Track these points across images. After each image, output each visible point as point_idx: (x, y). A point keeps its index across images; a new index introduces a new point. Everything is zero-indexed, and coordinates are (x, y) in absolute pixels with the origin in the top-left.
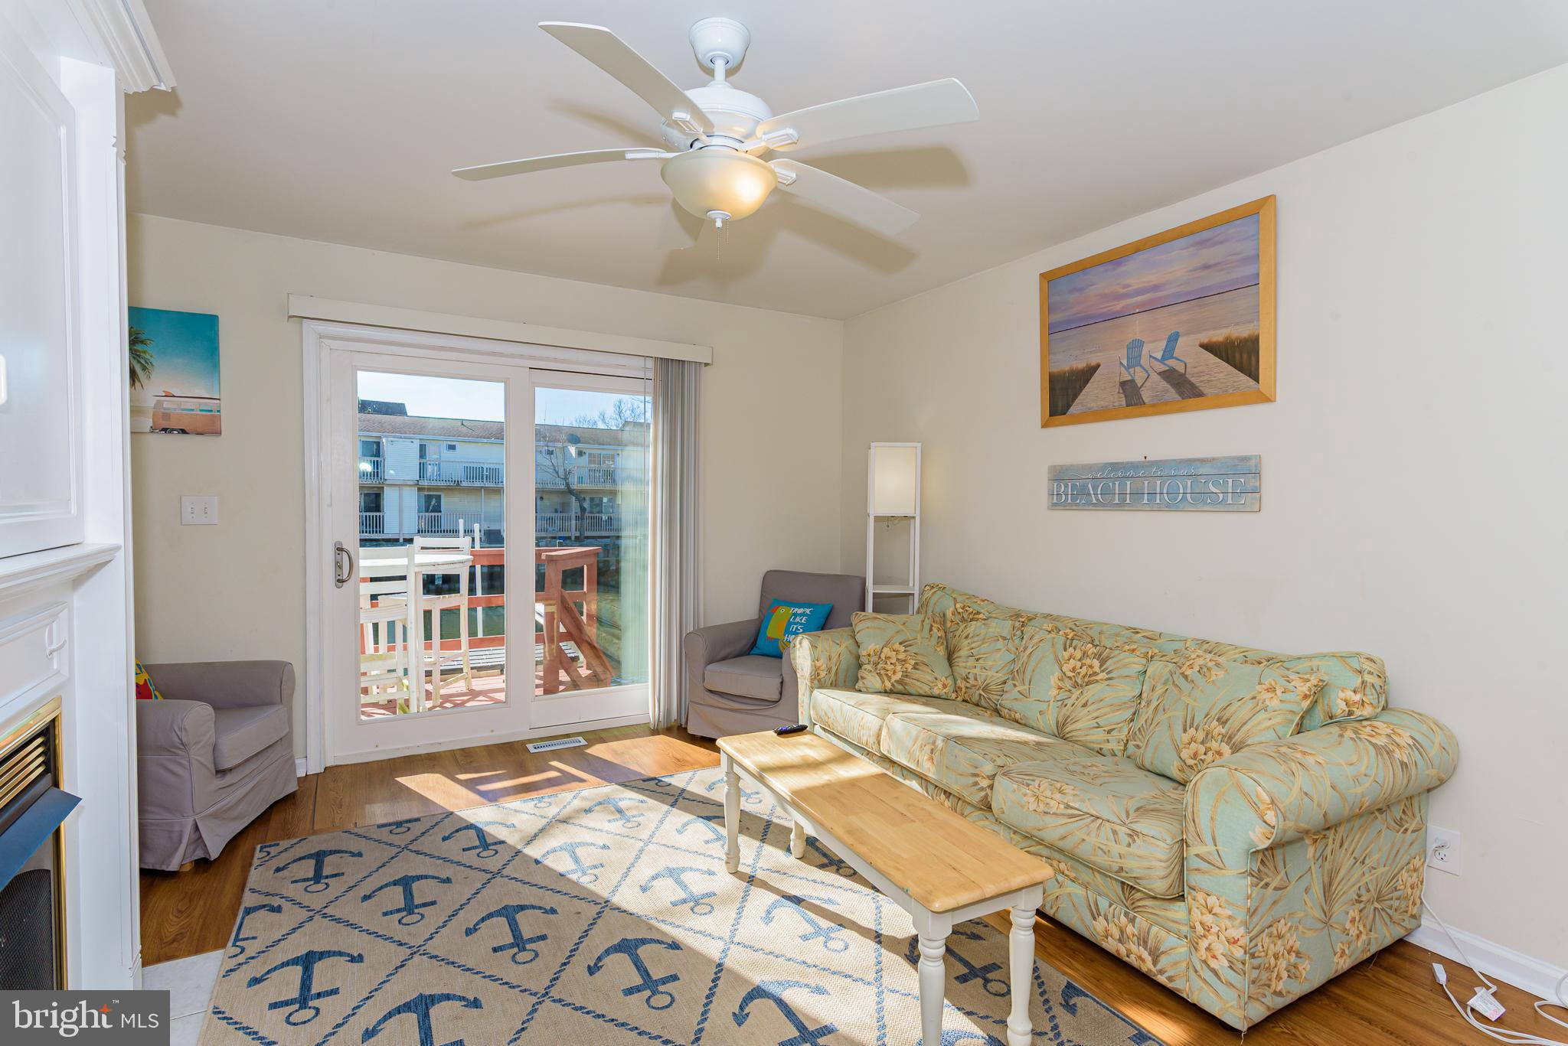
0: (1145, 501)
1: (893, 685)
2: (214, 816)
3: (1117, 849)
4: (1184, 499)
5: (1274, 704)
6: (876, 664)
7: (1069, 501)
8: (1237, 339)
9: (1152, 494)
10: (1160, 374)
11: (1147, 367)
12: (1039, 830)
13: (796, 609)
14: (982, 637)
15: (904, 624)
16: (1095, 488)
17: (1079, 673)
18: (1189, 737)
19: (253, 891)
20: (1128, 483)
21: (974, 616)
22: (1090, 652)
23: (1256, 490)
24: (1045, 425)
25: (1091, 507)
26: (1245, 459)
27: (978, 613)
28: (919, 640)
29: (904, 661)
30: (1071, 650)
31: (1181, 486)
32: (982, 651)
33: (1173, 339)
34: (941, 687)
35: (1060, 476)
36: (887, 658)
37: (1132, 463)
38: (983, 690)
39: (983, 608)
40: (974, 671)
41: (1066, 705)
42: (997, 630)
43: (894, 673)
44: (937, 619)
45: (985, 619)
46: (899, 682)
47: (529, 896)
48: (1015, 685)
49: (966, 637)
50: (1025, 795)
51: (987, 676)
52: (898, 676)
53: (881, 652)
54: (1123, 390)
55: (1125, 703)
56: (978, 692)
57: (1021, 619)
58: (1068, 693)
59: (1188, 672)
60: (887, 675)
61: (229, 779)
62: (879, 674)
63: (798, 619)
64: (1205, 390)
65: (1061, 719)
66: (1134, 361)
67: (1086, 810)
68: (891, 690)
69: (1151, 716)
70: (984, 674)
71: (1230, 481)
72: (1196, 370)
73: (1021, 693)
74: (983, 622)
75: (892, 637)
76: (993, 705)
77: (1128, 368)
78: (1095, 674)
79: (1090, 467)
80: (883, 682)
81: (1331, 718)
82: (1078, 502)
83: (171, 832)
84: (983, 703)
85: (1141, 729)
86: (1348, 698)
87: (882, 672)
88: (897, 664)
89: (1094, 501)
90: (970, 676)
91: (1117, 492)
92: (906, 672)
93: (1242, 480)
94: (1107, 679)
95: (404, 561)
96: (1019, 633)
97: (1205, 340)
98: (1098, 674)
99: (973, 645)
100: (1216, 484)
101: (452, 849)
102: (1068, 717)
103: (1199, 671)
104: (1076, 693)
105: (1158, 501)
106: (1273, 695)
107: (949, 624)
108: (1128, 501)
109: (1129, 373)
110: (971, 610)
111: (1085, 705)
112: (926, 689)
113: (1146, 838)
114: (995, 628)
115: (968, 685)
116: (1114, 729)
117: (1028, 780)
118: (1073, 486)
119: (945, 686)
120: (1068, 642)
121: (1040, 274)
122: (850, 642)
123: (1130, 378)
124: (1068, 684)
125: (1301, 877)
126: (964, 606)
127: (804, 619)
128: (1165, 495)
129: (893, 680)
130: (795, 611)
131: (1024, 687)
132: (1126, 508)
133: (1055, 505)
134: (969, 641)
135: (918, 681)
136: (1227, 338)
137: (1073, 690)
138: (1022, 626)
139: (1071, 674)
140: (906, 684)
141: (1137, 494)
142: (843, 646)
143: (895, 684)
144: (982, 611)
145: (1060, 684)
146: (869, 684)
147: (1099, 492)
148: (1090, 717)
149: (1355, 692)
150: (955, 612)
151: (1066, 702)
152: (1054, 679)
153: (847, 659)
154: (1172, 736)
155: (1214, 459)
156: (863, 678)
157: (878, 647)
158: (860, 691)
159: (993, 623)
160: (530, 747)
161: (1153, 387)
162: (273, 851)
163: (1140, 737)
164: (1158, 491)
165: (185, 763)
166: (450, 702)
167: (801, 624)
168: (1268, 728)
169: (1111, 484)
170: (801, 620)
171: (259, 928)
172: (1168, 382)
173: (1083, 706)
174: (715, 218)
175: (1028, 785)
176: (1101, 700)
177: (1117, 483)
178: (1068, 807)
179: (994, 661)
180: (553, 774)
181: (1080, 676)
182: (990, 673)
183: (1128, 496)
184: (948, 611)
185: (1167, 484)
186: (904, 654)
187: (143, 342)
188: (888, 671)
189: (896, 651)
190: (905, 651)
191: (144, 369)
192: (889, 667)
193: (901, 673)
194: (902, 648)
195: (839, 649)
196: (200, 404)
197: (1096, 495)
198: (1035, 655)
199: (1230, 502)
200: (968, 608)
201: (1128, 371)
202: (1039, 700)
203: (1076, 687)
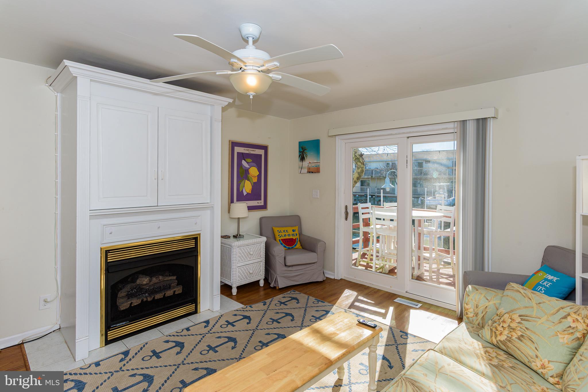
1: (497, 342)
13: (549, 276)
15: (540, 303)
29: (514, 329)
34: (540, 366)
36: (504, 321)
43: (501, 334)
52: (503, 338)
53: (503, 316)
60: (495, 333)
61: (290, 268)
62: (491, 330)
63: (545, 284)
68: (496, 344)
75: (520, 309)
80: (491, 337)
87: (494, 329)
88: (507, 329)
92: (510, 338)
119: (543, 367)
122: (498, 300)
127: (549, 284)
130: (547, 277)
135: (518, 349)
140: (508, 346)
143: (499, 342)
146: (484, 333)
156: (483, 329)
157: (504, 312)
160: (398, 299)
165: (275, 260)
167: (545, 287)
170: (547, 284)
171: (256, 306)
186: (517, 325)
187: (306, 150)
188: (497, 330)
189: (512, 320)
190: (519, 323)
191: (306, 157)
192: (500, 328)
193: (506, 337)
194: (518, 320)
195: (487, 304)
196: (315, 165)
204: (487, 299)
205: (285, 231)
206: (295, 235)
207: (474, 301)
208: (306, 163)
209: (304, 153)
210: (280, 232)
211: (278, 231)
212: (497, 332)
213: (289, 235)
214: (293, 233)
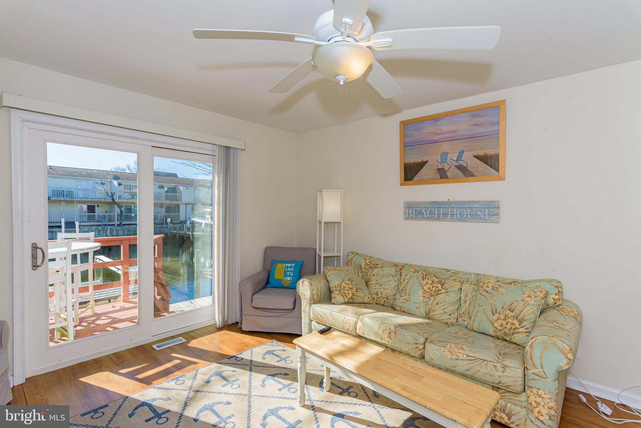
0: (449, 217)
1: (348, 300)
3: (497, 374)
4: (467, 217)
5: (532, 302)
6: (339, 291)
7: (414, 216)
8: (489, 154)
9: (452, 215)
10: (455, 166)
11: (450, 163)
12: (454, 367)
13: (287, 265)
14: (381, 275)
16: (426, 212)
18: (497, 317)
20: (441, 210)
21: (376, 266)
22: (435, 281)
23: (498, 214)
25: (424, 219)
26: (493, 202)
27: (377, 265)
28: (355, 278)
29: (352, 288)
30: (426, 280)
31: (465, 211)
32: (383, 282)
33: (461, 153)
34: (367, 298)
35: (409, 206)
36: (344, 287)
37: (443, 202)
38: (386, 298)
39: (379, 262)
40: (380, 290)
41: (428, 304)
42: (388, 272)
43: (348, 294)
46: (351, 298)
48: (401, 296)
49: (374, 275)
50: (444, 351)
51: (387, 292)
52: (350, 295)
53: (341, 285)
54: (439, 172)
55: (455, 302)
56: (383, 300)
57: (398, 267)
58: (428, 299)
59: (487, 289)
60: (345, 295)
62: (342, 295)
63: (289, 269)
64: (476, 174)
65: (427, 310)
66: (444, 160)
67: (478, 357)
68: (347, 302)
69: (468, 307)
70: (385, 292)
72: (471, 166)
73: (405, 300)
74: (381, 268)
75: (344, 278)
76: (392, 305)
77: (441, 163)
78: (440, 290)
79: (424, 203)
80: (344, 299)
81: (547, 306)
82: (418, 217)
84: (386, 304)
85: (464, 313)
86: (554, 297)
87: (343, 294)
88: (349, 290)
89: (426, 217)
90: (379, 293)
91: (436, 213)
92: (353, 293)
93: (492, 210)
94: (446, 292)
96: (399, 273)
97: (476, 154)
98: (441, 290)
99: (378, 279)
100: (480, 211)
102: (430, 309)
103: (492, 289)
104: (432, 299)
105: (455, 217)
106: (531, 299)
107: (363, 270)
108: (441, 217)
109: (442, 165)
110: (373, 263)
111: (437, 304)
112: (361, 300)
113: (511, 368)
114: (387, 271)
115: (378, 297)
116: (452, 313)
117: (444, 344)
118: (416, 211)
119: (369, 298)
120: (424, 277)
121: (400, 122)
122: (325, 281)
123: (442, 167)
124: (427, 295)
126: (370, 261)
127: (292, 269)
128: (458, 215)
129: (348, 298)
130: (286, 265)
131: (407, 297)
132: (441, 220)
133: (407, 218)
134: (375, 277)
135: (358, 297)
136: (485, 154)
137: (431, 297)
138: (400, 270)
139: (428, 291)
140: (354, 299)
141: (445, 215)
142: (322, 283)
143: (349, 299)
144: (379, 264)
145: (423, 295)
146: (338, 300)
147: (428, 213)
148: (441, 309)
149: (556, 295)
150: (366, 264)
151: (428, 303)
152: (421, 293)
153: (324, 289)
154: (487, 317)
155: (480, 202)
156: (334, 298)
157: (339, 283)
158: (334, 304)
159: (385, 269)
160: (155, 346)
163: (464, 316)
164: (455, 214)
166: (86, 322)
167: (291, 271)
168: (532, 312)
169: (433, 210)
172: (459, 170)
173: (436, 304)
174: (340, 80)
175: (445, 347)
176: (445, 301)
177: (436, 210)
178: (468, 356)
179: (389, 285)
181: (433, 291)
182: (388, 291)
183: (441, 215)
184: (362, 264)
185: (459, 211)
186: (351, 285)
188: (346, 293)
189: (348, 284)
194: (350, 283)
195: (321, 285)
197: (426, 214)
198: (409, 283)
199: (487, 218)
200: (372, 263)
201: (441, 165)
202: (415, 303)
203: (431, 296)
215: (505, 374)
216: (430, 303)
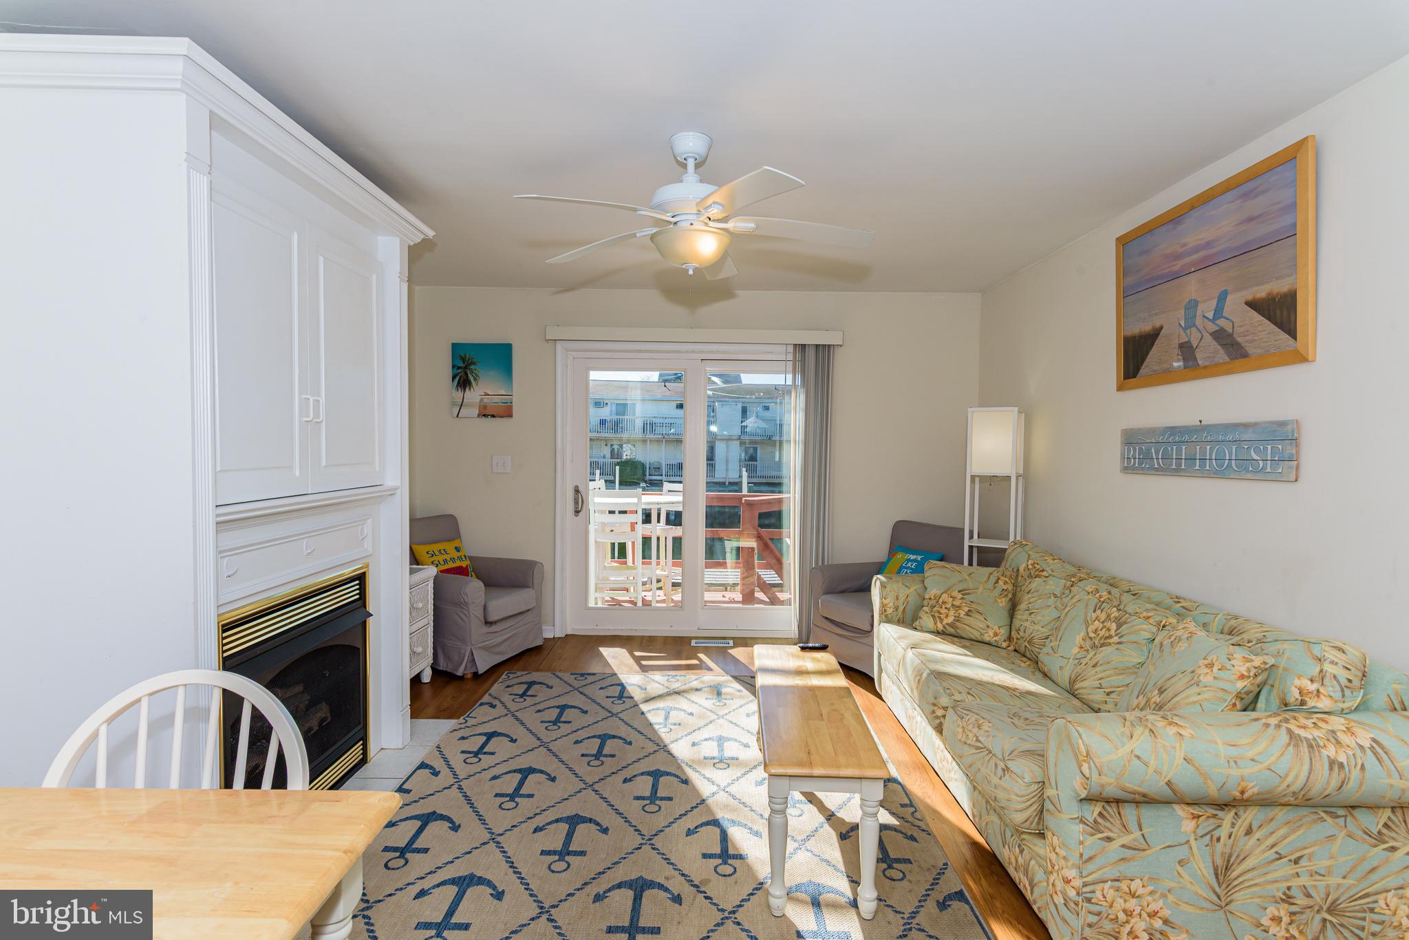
0: (1197, 467)
1: (944, 627)
2: (484, 648)
3: (995, 780)
4: (1229, 466)
5: (1206, 679)
6: (933, 607)
7: (1137, 465)
8: (1278, 294)
9: (1203, 460)
10: (1211, 334)
11: (1201, 327)
12: (960, 757)
14: (1040, 592)
15: (970, 574)
16: (1157, 453)
17: (1098, 635)
19: (490, 695)
20: (1184, 448)
21: (1039, 573)
22: (1113, 616)
23: (1295, 458)
24: (1120, 388)
25: (1153, 472)
26: (1282, 424)
27: (1043, 571)
28: (981, 590)
29: (959, 607)
30: (1099, 612)
31: (1226, 451)
32: (1036, 607)
33: (1222, 298)
34: (992, 634)
35: (1131, 439)
36: (944, 603)
37: (1186, 427)
38: (1029, 642)
40: (1026, 624)
41: (1081, 664)
42: (1053, 587)
43: (947, 616)
44: (1008, 573)
45: (1046, 577)
46: (951, 625)
47: (623, 731)
48: (1051, 641)
49: (1029, 592)
50: (958, 726)
51: (1034, 630)
52: (950, 620)
53: (940, 597)
54: (1181, 352)
55: (1128, 668)
56: (1024, 644)
57: (1073, 580)
58: (1086, 653)
60: (940, 617)
61: (494, 628)
62: (934, 617)
63: (909, 564)
64: (1251, 350)
65: (1073, 676)
66: (1190, 323)
68: (942, 631)
70: (1032, 628)
71: (1269, 447)
72: (1242, 329)
73: (1053, 649)
74: (1045, 579)
75: (955, 585)
76: (1035, 657)
77: (1185, 329)
78: (1111, 637)
79: (1152, 431)
80: (935, 623)
81: (1286, 705)
82: (1144, 466)
83: (460, 653)
84: (1027, 653)
86: (1303, 687)
87: (936, 614)
88: (952, 609)
89: (1156, 466)
90: (1022, 629)
92: (958, 617)
93: (1280, 447)
94: (1118, 643)
95: (635, 500)
96: (1067, 592)
97: (1250, 298)
98: (1113, 637)
99: (1032, 600)
100: (1257, 451)
101: (600, 696)
102: (1079, 675)
103: (1172, 642)
104: (1092, 653)
105: (1208, 468)
106: (1209, 671)
107: (1020, 579)
108: (1183, 467)
109: (1187, 335)
110: (1039, 567)
111: (1094, 666)
112: (976, 635)
113: (1013, 775)
115: (1019, 637)
116: (1113, 692)
117: (965, 714)
118: (1141, 449)
119: (996, 634)
120: (1100, 604)
121: (1117, 239)
122: (919, 586)
123: (1187, 340)
124: (1088, 645)
125: (1169, 846)
126: (1034, 563)
127: (914, 565)
128: (1214, 461)
129: (945, 623)
130: (909, 557)
131: (1057, 644)
132: (1182, 474)
133: (1127, 468)
134: (1030, 595)
135: (970, 626)
136: (1269, 294)
137: (1090, 650)
138: (1072, 586)
139: (1093, 635)
140: (957, 628)
141: (1190, 460)
143: (947, 626)
144: (1048, 569)
145: (1082, 643)
146: (924, 624)
147: (1160, 457)
148: (1096, 677)
149: (1312, 681)
150: (1027, 568)
151: (1082, 660)
152: (1078, 640)
153: (913, 600)
155: (1256, 424)
156: (920, 618)
157: (939, 592)
158: (916, 629)
159: (1051, 581)
160: (694, 641)
161: (1208, 350)
162: (511, 676)
164: (1208, 458)
165: (467, 614)
167: (911, 569)
169: (1170, 449)
171: (480, 713)
172: (1218, 342)
173: (1093, 666)
174: (688, 269)
175: (963, 718)
176: (1109, 663)
177: (1175, 447)
179: (1043, 616)
180: (695, 662)
181: (1099, 638)
182: (1037, 627)
183: (1183, 461)
185: (1215, 451)
186: (961, 601)
187: (474, 364)
189: (954, 598)
190: (962, 599)
191: (475, 379)
192: (943, 611)
193: (953, 618)
194: (960, 596)
195: (908, 592)
196: (504, 399)
197: (1157, 459)
198: (1069, 615)
199: (1269, 470)
200: (1036, 565)
201: (1185, 332)
202: (1062, 657)
203: (1092, 648)
204: (907, 586)
205: (442, 552)
206: (464, 559)
207: (893, 593)
208: (474, 395)
209: (468, 372)
210: (433, 556)
211: (427, 553)
212: (941, 615)
213: (453, 560)
214: (459, 554)
215: (1002, 783)
216: (1084, 661)
